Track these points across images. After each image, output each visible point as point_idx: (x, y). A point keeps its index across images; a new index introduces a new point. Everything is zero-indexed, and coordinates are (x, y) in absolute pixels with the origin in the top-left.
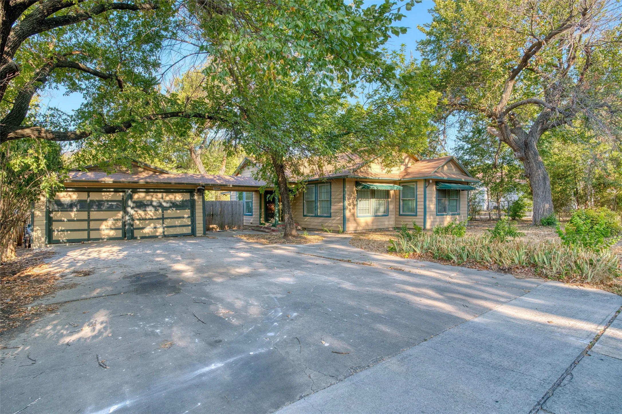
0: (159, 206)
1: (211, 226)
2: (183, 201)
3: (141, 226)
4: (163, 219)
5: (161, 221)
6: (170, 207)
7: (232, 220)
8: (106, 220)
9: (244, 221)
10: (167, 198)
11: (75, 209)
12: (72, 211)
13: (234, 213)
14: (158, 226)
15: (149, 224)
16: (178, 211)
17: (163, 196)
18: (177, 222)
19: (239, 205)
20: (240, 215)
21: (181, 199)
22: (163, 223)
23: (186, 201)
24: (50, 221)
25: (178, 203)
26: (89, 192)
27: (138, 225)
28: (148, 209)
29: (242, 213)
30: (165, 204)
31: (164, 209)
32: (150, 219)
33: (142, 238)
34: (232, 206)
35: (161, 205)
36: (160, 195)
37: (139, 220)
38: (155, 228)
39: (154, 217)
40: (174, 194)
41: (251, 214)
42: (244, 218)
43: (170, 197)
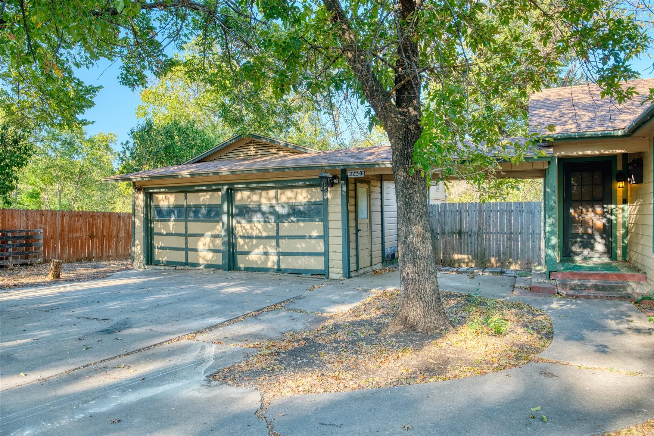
0: (271, 213)
1: (456, 257)
2: (309, 204)
3: (246, 248)
4: (278, 238)
5: (274, 242)
6: (288, 215)
8: (202, 235)
10: (283, 199)
11: (173, 219)
12: (169, 221)
14: (270, 250)
15: (257, 246)
16: (302, 224)
17: (276, 194)
18: (300, 246)
21: (306, 200)
22: (278, 245)
23: (315, 203)
24: (149, 233)
25: (301, 208)
26: (186, 192)
27: (243, 246)
28: (255, 219)
30: (279, 209)
31: (279, 218)
32: (258, 238)
33: (247, 269)
35: (274, 212)
36: (272, 193)
37: (243, 237)
38: (266, 254)
39: (264, 234)
40: (295, 190)
43: (287, 196)
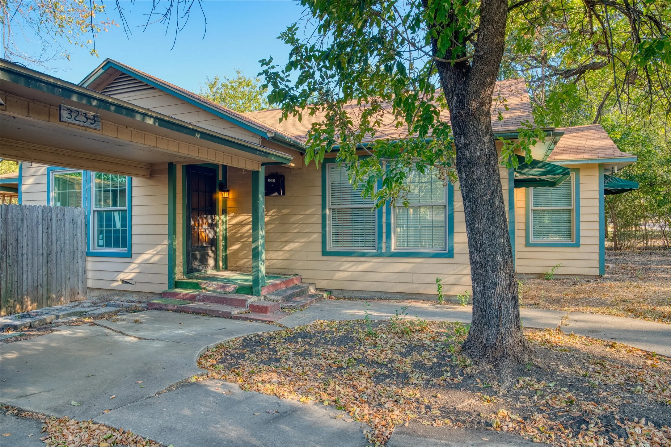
7: (49, 274)
9: (90, 275)
13: (56, 248)
19: (73, 221)
20: (74, 254)
29: (81, 247)
34: (48, 227)
41: (124, 250)
42: (89, 266)
